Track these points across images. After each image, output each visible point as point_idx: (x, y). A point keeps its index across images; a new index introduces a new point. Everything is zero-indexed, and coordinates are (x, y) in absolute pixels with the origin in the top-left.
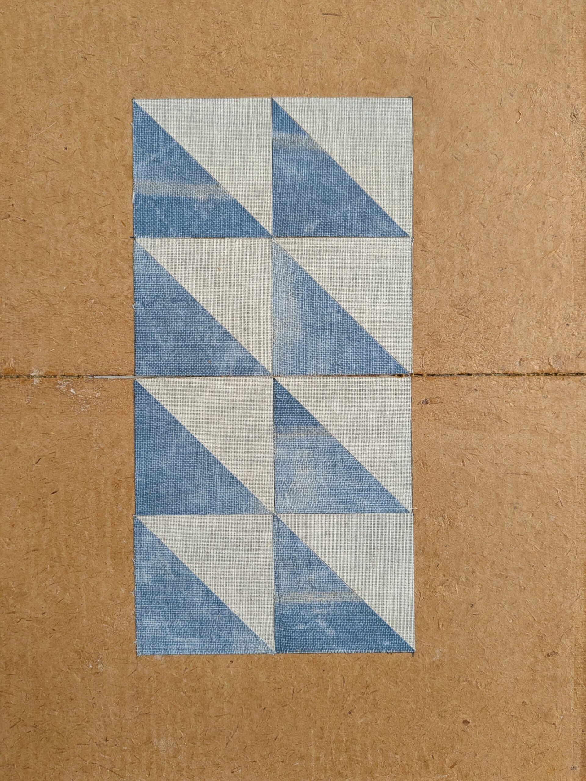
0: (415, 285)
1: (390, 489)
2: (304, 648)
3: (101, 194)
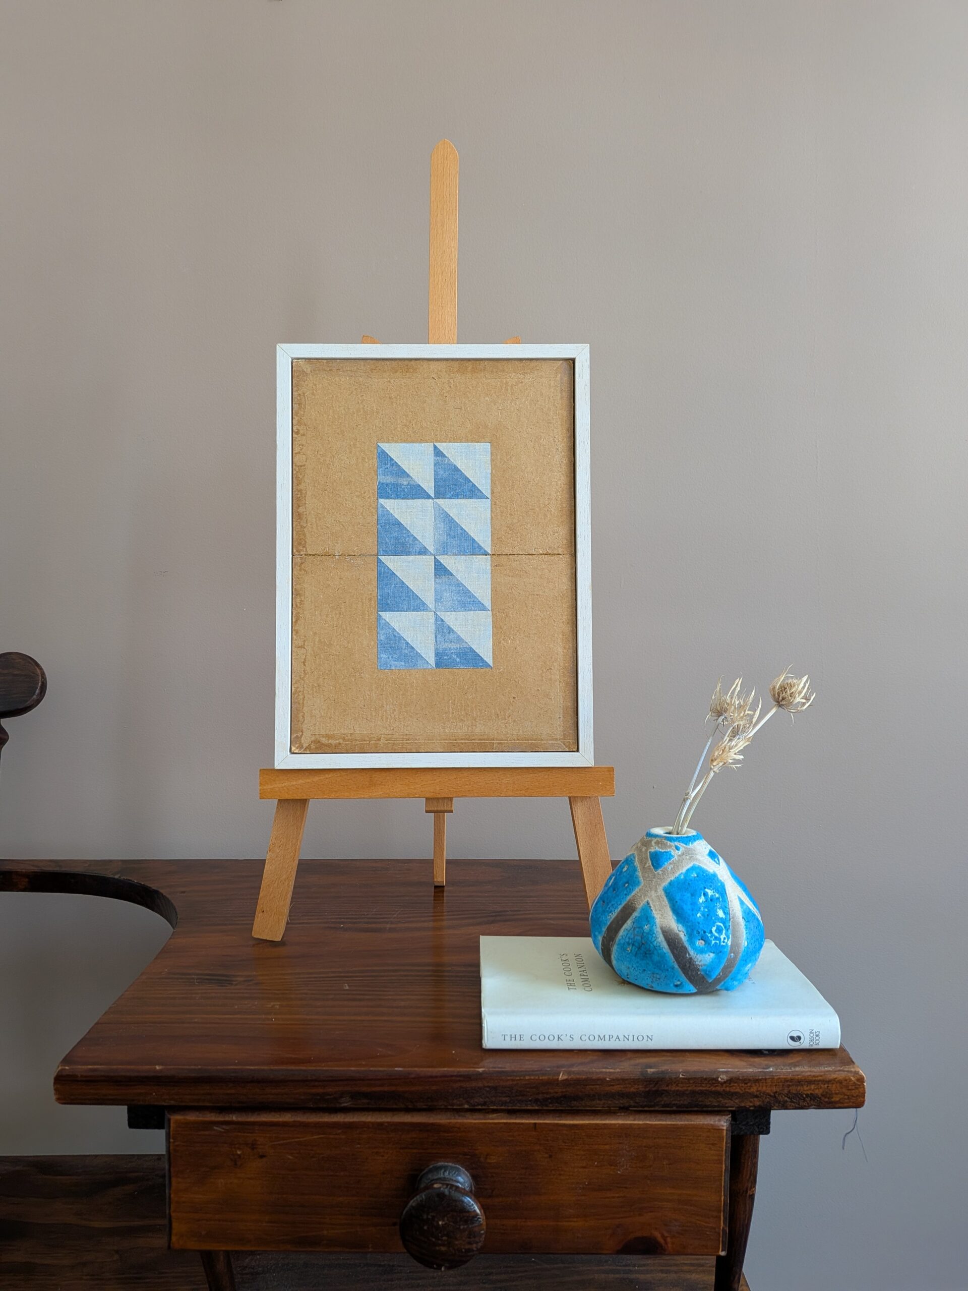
0: (492, 518)
1: (482, 601)
2: (447, 666)
3: (364, 482)
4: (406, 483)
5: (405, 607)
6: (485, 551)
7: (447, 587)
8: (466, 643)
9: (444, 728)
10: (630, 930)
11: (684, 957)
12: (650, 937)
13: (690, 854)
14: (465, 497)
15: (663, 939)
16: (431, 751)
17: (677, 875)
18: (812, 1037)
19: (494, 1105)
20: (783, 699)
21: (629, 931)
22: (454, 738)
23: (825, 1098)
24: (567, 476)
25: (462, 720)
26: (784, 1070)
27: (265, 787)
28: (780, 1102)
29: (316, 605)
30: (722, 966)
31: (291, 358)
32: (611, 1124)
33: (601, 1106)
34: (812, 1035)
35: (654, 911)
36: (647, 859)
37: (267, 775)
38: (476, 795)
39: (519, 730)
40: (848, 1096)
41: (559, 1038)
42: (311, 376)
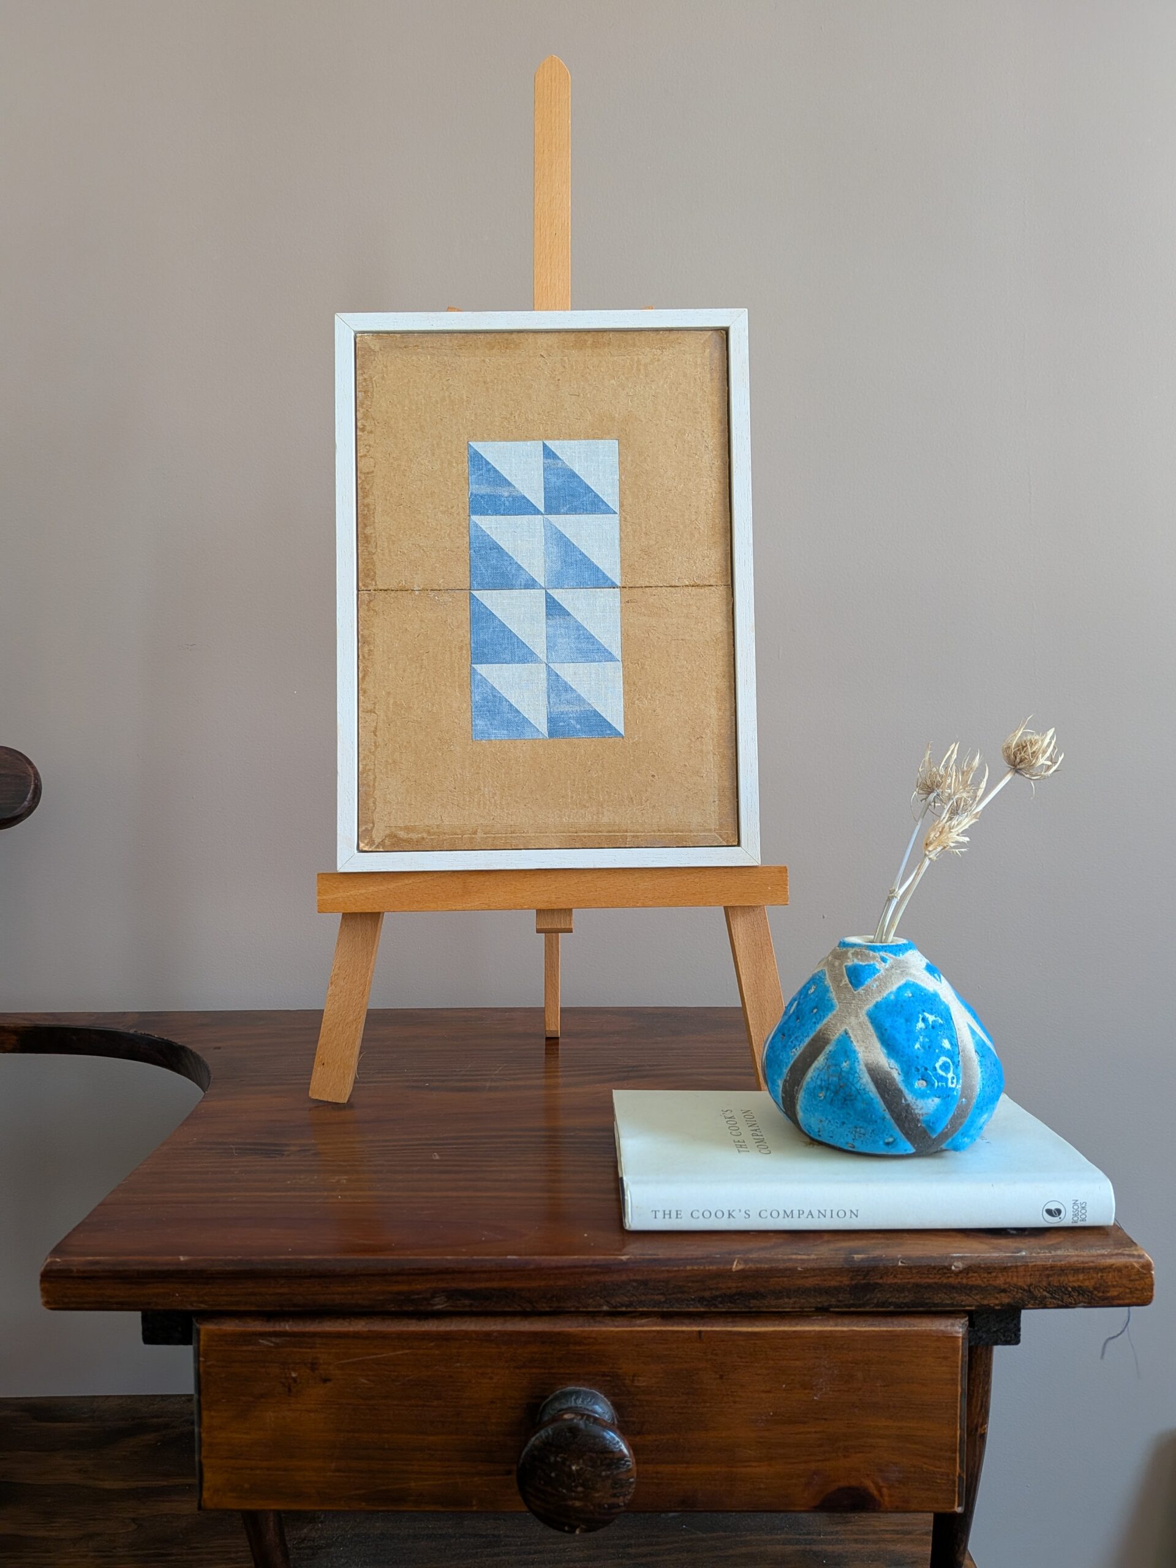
0: (621, 539)
1: (609, 649)
2: (563, 735)
3: (452, 493)
4: (506, 494)
5: (508, 658)
6: (613, 583)
7: (563, 631)
8: (589, 704)
9: (560, 817)
10: (823, 1069)
11: (899, 1103)
12: (851, 1077)
13: (902, 968)
14: (586, 511)
15: (869, 1080)
16: (544, 847)
17: (885, 995)
18: (1077, 1210)
19: (644, 1306)
20: (1021, 761)
21: (821, 1071)
22: (574, 830)
23: (1099, 1292)
24: (720, 482)
25: (585, 806)
26: (1041, 1255)
27: (324, 897)
28: (1035, 1298)
29: (390, 656)
30: (950, 1116)
31: (354, 331)
32: (804, 1332)
33: (790, 1306)
34: (1076, 1207)
35: (855, 1043)
36: (842, 975)
37: (327, 880)
38: (604, 905)
39: (660, 818)
40: (1130, 1289)
41: (730, 1214)
42: (380, 356)
